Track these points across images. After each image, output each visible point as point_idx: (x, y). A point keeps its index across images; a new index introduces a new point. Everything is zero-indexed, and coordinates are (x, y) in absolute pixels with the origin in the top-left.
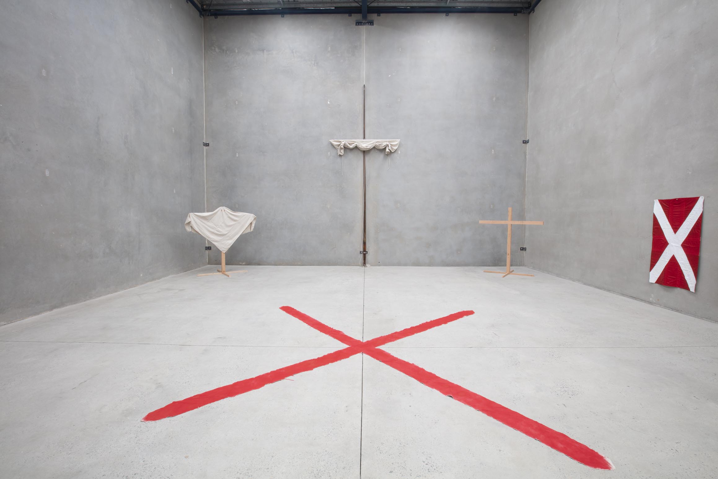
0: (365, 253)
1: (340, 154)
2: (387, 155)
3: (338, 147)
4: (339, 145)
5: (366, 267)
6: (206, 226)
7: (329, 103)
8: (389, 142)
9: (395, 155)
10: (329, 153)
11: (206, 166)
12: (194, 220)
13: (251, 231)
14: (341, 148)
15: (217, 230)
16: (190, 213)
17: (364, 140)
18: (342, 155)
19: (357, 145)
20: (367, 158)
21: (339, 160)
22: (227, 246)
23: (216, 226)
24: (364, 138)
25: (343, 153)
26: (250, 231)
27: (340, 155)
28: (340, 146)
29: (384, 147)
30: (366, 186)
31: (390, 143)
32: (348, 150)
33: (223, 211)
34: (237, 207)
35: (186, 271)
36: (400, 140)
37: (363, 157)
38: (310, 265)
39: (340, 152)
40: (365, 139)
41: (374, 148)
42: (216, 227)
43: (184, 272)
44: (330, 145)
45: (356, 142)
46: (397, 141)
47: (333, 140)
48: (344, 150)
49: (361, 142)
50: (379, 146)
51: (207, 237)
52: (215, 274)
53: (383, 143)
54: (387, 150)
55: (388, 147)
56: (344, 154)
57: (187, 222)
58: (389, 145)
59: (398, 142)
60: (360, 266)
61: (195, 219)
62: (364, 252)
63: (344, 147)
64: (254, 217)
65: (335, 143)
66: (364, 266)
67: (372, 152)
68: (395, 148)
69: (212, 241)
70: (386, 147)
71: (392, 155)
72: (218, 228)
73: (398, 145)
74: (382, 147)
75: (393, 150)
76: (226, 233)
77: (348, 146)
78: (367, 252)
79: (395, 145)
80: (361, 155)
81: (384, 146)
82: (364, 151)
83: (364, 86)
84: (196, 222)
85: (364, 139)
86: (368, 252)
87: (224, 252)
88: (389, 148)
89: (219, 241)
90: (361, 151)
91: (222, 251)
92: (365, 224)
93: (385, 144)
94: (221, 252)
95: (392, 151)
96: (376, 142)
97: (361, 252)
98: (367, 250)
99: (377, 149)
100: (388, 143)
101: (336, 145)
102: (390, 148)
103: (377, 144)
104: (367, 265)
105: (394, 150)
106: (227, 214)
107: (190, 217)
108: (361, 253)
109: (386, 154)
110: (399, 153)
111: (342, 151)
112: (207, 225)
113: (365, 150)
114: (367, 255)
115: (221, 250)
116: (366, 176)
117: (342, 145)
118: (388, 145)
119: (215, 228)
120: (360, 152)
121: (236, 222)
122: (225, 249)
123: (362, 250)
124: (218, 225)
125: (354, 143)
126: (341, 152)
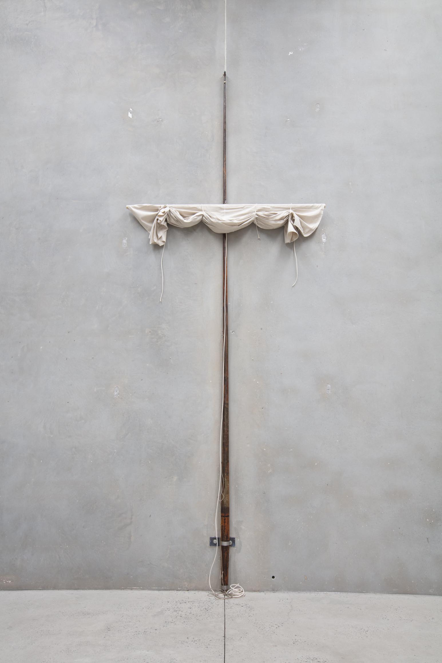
0: (225, 544)
1: (156, 241)
2: (291, 245)
3: (149, 225)
4: (152, 219)
5: (231, 596)
7: (130, 115)
8: (296, 209)
9: (312, 246)
10: (125, 241)
14: (159, 227)
17: (225, 205)
18: (161, 244)
19: (203, 216)
20: (232, 256)
21: (152, 258)
24: (224, 201)
25: (164, 239)
27: (156, 247)
28: (156, 220)
29: (282, 222)
30: (230, 331)
31: (297, 213)
32: (178, 234)
36: (324, 205)
37: (221, 249)
38: (44, 588)
39: (155, 237)
40: (227, 203)
41: (252, 225)
44: (129, 219)
45: (201, 211)
46: (317, 208)
47: (136, 206)
48: (167, 231)
49: (217, 211)
50: (267, 219)
53: (278, 213)
54: (291, 229)
55: (293, 221)
56: (166, 243)
58: (296, 218)
59: (321, 208)
60: (208, 590)
62: (223, 540)
63: (168, 224)
65: (142, 214)
66: (223, 591)
67: (247, 239)
68: (313, 226)
70: (287, 223)
71: (305, 247)
73: (320, 219)
74: (275, 222)
75: (307, 230)
77: (178, 220)
78: (233, 540)
79: (313, 219)
80: (216, 247)
81: (281, 219)
82: (224, 235)
83: (225, 75)
85: (224, 203)
86: (237, 541)
88: (294, 224)
90: (216, 235)
92: (228, 446)
93: (284, 213)
95: (305, 236)
96: (259, 211)
97: (212, 539)
98: (232, 535)
99: (262, 230)
100: (291, 211)
101: (145, 218)
102: (297, 223)
103: (260, 213)
104: (233, 589)
105: (307, 233)
108: (212, 544)
109: (288, 244)
110: (324, 240)
111: (163, 234)
113: (227, 230)
114: (232, 551)
116: (229, 304)
117: (161, 216)
118: (292, 216)
120: (211, 238)
123: (216, 533)
125: (194, 214)
126: (159, 236)
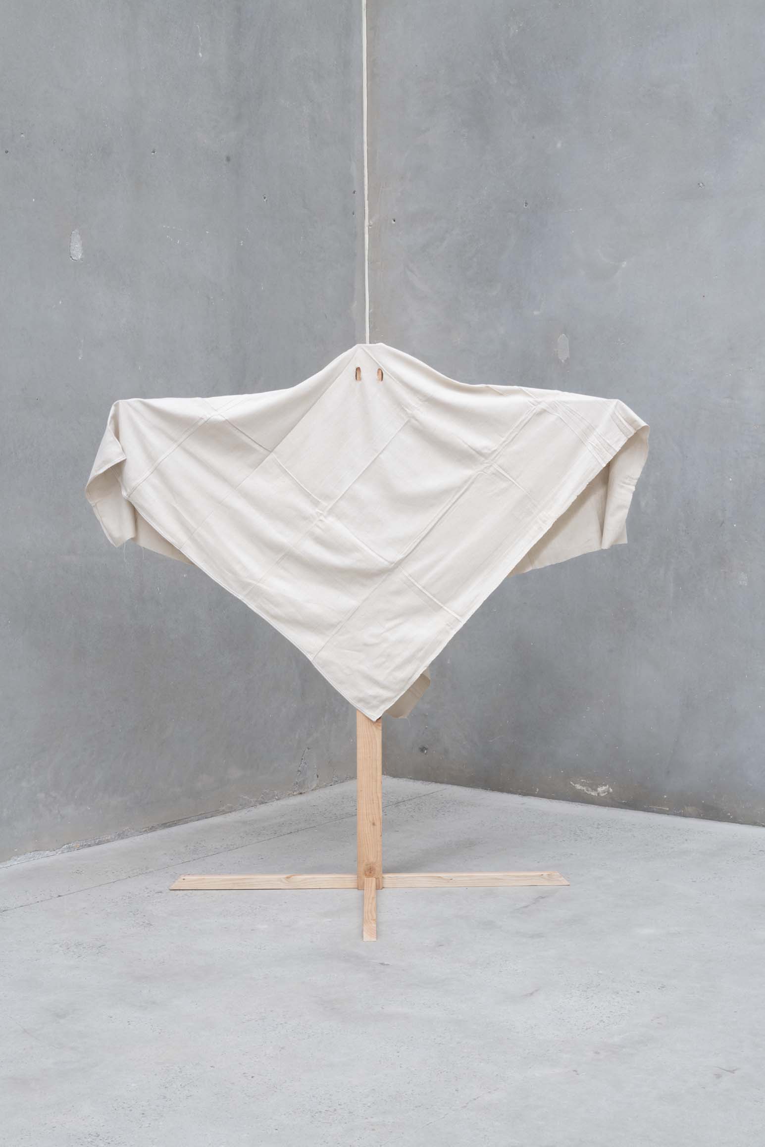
6: (239, 504)
11: (372, 76)
12: (151, 457)
13: (606, 545)
15: (318, 531)
16: (122, 402)
22: (399, 667)
23: (316, 503)
26: (595, 547)
33: (368, 375)
34: (563, 356)
35: (166, 825)
42: (309, 509)
43: (152, 829)
51: (244, 585)
52: (300, 879)
57: (99, 468)
61: (155, 440)
64: (632, 422)
69: (275, 617)
72: (331, 521)
76: (392, 555)
84: (158, 471)
87: (375, 715)
89: (332, 626)
91: (358, 706)
94: (354, 710)
106: (400, 405)
107: (117, 434)
112: (246, 495)
115: (348, 693)
119: (305, 518)
121: (468, 472)
122: (384, 687)
124: (327, 497)
